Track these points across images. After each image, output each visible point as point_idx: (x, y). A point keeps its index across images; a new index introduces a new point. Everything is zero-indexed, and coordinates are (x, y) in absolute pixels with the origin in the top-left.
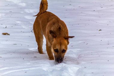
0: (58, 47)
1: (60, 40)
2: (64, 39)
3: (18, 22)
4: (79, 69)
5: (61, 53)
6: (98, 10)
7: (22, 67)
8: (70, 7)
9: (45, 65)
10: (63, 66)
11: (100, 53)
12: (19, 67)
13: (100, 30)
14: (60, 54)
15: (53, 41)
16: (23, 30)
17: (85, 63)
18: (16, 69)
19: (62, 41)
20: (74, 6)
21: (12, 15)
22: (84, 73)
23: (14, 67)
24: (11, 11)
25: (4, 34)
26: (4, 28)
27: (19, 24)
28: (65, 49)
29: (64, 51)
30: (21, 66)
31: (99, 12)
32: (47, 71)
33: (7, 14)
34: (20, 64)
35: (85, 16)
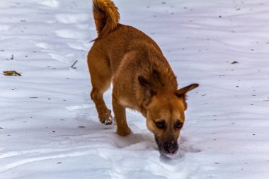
0: (165, 116)
2: (175, 97)
3: (41, 45)
5: (173, 131)
6: (229, 16)
7: (50, 150)
8: (162, 9)
11: (235, 117)
12: (43, 151)
13: (235, 62)
14: (171, 132)
16: (52, 65)
20: (172, 7)
21: (25, 28)
22: (196, 164)
23: (31, 152)
24: (23, 19)
25: (9, 73)
26: (7, 59)
27: (43, 51)
28: (181, 120)
29: (179, 125)
31: (231, 21)
32: (109, 159)
33: (14, 25)
34: (46, 144)
35: (199, 29)
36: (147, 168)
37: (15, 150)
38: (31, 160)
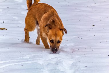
1: (56, 31)
2: (59, 30)
3: (15, 18)
4: (74, 62)
6: (91, 7)
7: (19, 60)
8: (64, 3)
9: (40, 59)
10: (58, 60)
12: (16, 61)
13: (94, 25)
14: (55, 44)
15: (49, 31)
16: (20, 26)
17: (79, 57)
18: (13, 63)
19: (57, 32)
20: (68, 2)
21: (9, 10)
22: (78, 67)
23: (11, 61)
24: (8, 7)
25: (2, 29)
26: (1, 23)
28: (60, 40)
29: (59, 42)
30: (17, 59)
31: (92, 8)
32: (43, 65)
33: (4, 9)
35: (79, 12)
36: (58, 68)
37: (4, 60)
38: (11, 64)
